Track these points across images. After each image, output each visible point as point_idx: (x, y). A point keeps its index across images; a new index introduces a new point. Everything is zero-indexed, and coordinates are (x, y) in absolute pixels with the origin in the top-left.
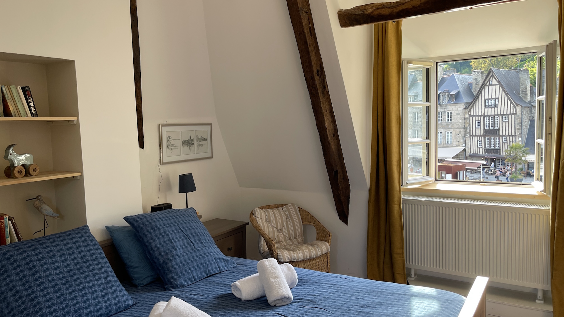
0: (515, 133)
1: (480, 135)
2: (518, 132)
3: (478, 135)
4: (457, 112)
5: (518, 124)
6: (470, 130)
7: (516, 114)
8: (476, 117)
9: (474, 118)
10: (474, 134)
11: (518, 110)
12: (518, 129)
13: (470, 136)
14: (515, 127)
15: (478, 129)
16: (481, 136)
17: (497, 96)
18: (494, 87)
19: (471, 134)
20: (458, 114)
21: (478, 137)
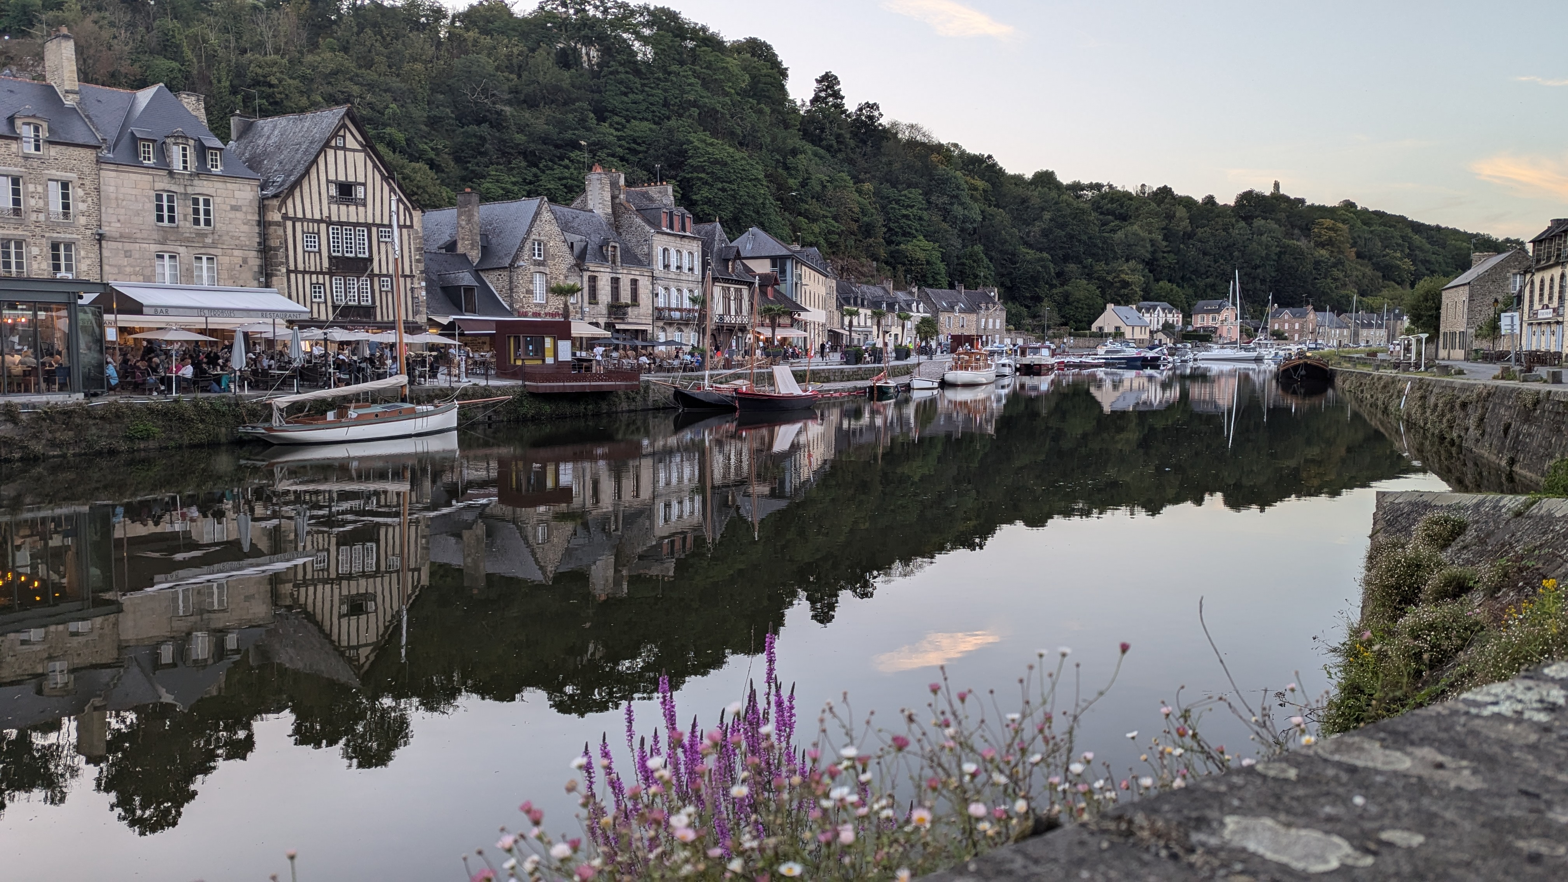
0: (411, 271)
1: (318, 269)
2: (417, 267)
3: (313, 269)
4: (234, 203)
5: (417, 249)
6: (287, 257)
7: (411, 226)
8: (305, 224)
9: (298, 225)
10: (301, 267)
11: (415, 219)
12: (418, 261)
13: (289, 272)
14: (410, 257)
15: (312, 255)
16: (321, 273)
17: (361, 179)
18: (349, 154)
19: (292, 267)
20: (235, 208)
21: (314, 277)
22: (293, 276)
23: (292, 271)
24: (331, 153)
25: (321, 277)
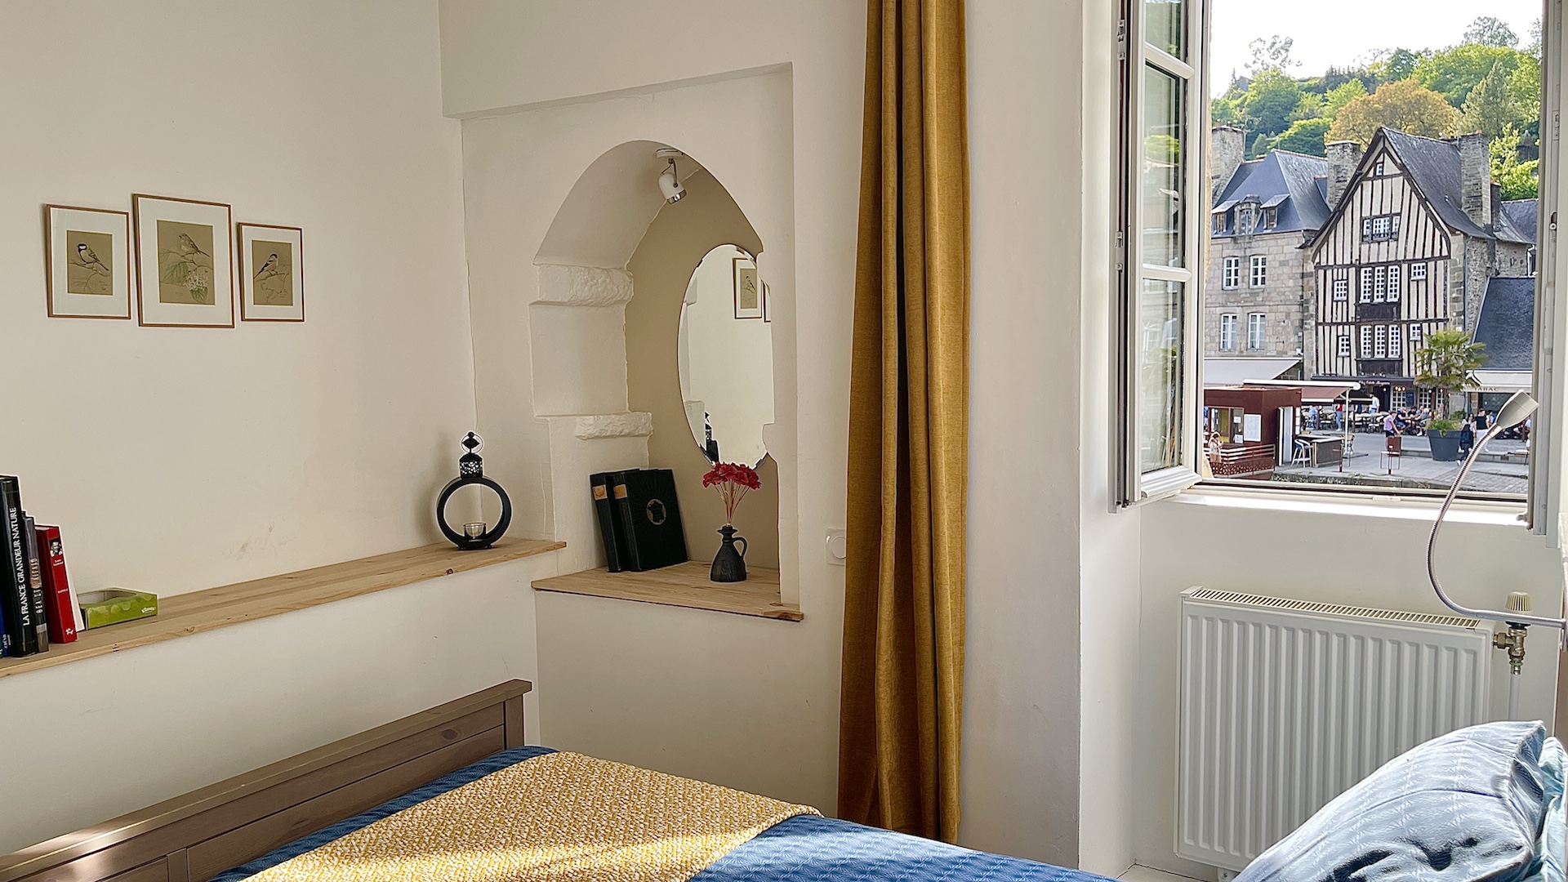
0: (1445, 314)
1: (1345, 320)
2: (1453, 308)
3: (1339, 321)
4: (1282, 259)
5: (1454, 285)
6: (1317, 309)
7: (1449, 257)
8: (1335, 271)
9: (1329, 272)
10: (1328, 320)
11: (1454, 247)
12: (1455, 300)
13: (1317, 324)
14: (1445, 295)
15: (1340, 304)
16: (1347, 323)
17: (1396, 210)
18: (1387, 182)
19: (1321, 320)
20: (1283, 264)
21: (1340, 327)
22: (1320, 328)
23: (1321, 324)
24: (1367, 185)
25: (1346, 327)
